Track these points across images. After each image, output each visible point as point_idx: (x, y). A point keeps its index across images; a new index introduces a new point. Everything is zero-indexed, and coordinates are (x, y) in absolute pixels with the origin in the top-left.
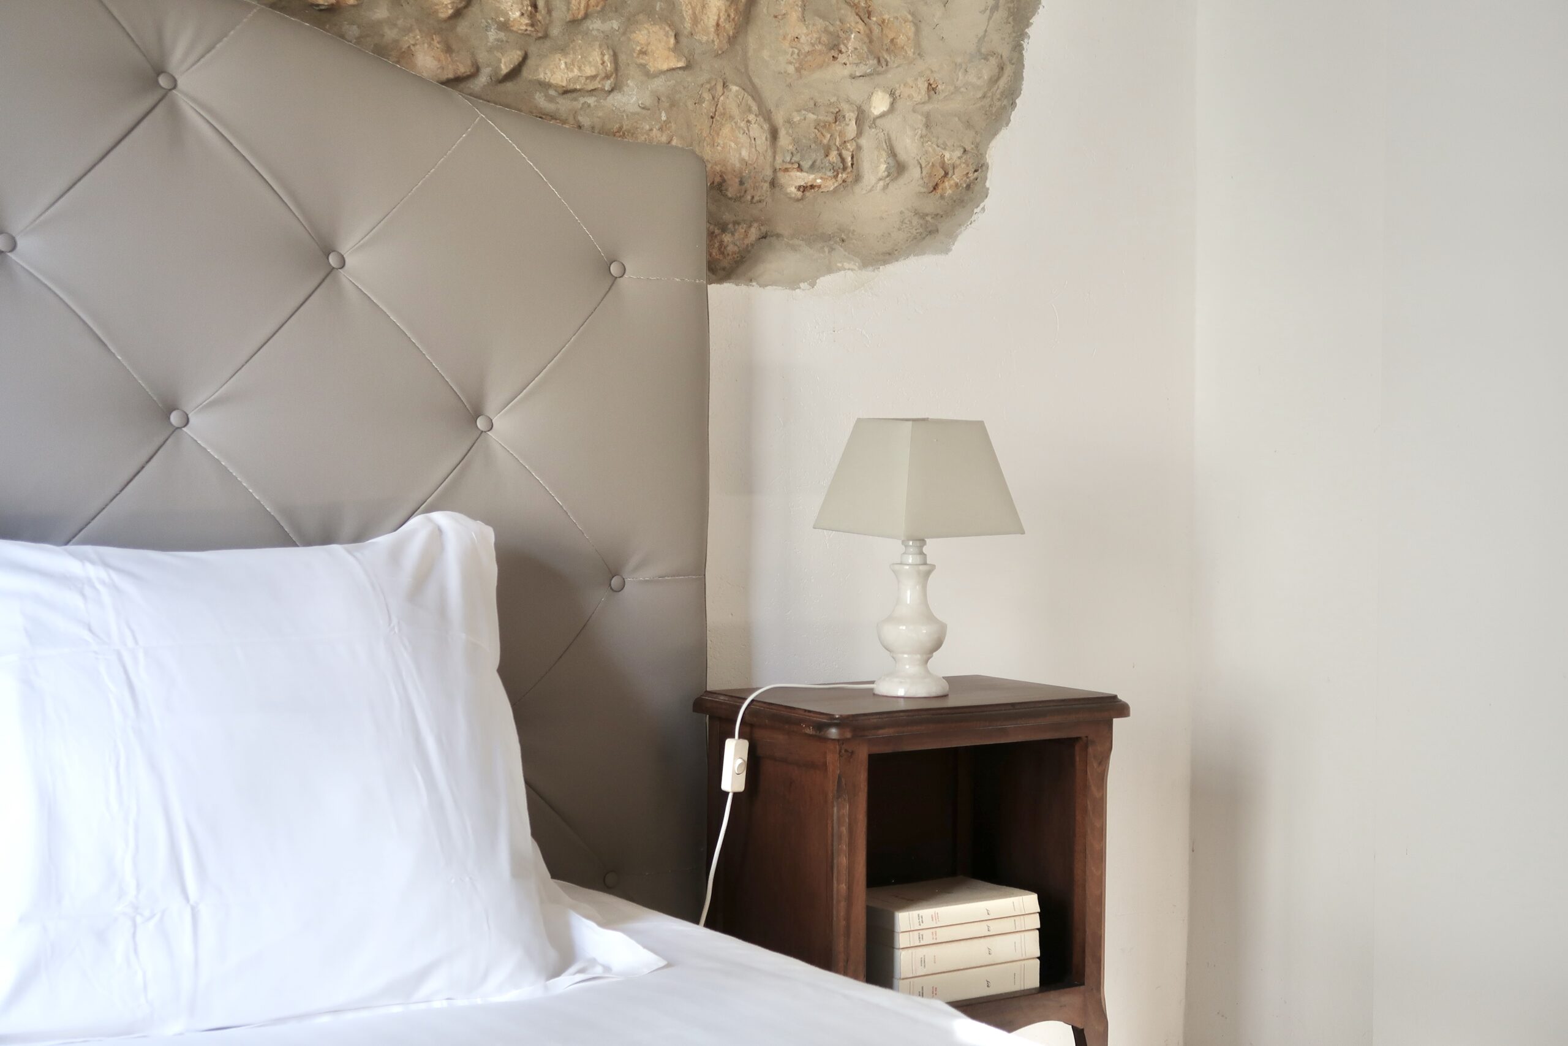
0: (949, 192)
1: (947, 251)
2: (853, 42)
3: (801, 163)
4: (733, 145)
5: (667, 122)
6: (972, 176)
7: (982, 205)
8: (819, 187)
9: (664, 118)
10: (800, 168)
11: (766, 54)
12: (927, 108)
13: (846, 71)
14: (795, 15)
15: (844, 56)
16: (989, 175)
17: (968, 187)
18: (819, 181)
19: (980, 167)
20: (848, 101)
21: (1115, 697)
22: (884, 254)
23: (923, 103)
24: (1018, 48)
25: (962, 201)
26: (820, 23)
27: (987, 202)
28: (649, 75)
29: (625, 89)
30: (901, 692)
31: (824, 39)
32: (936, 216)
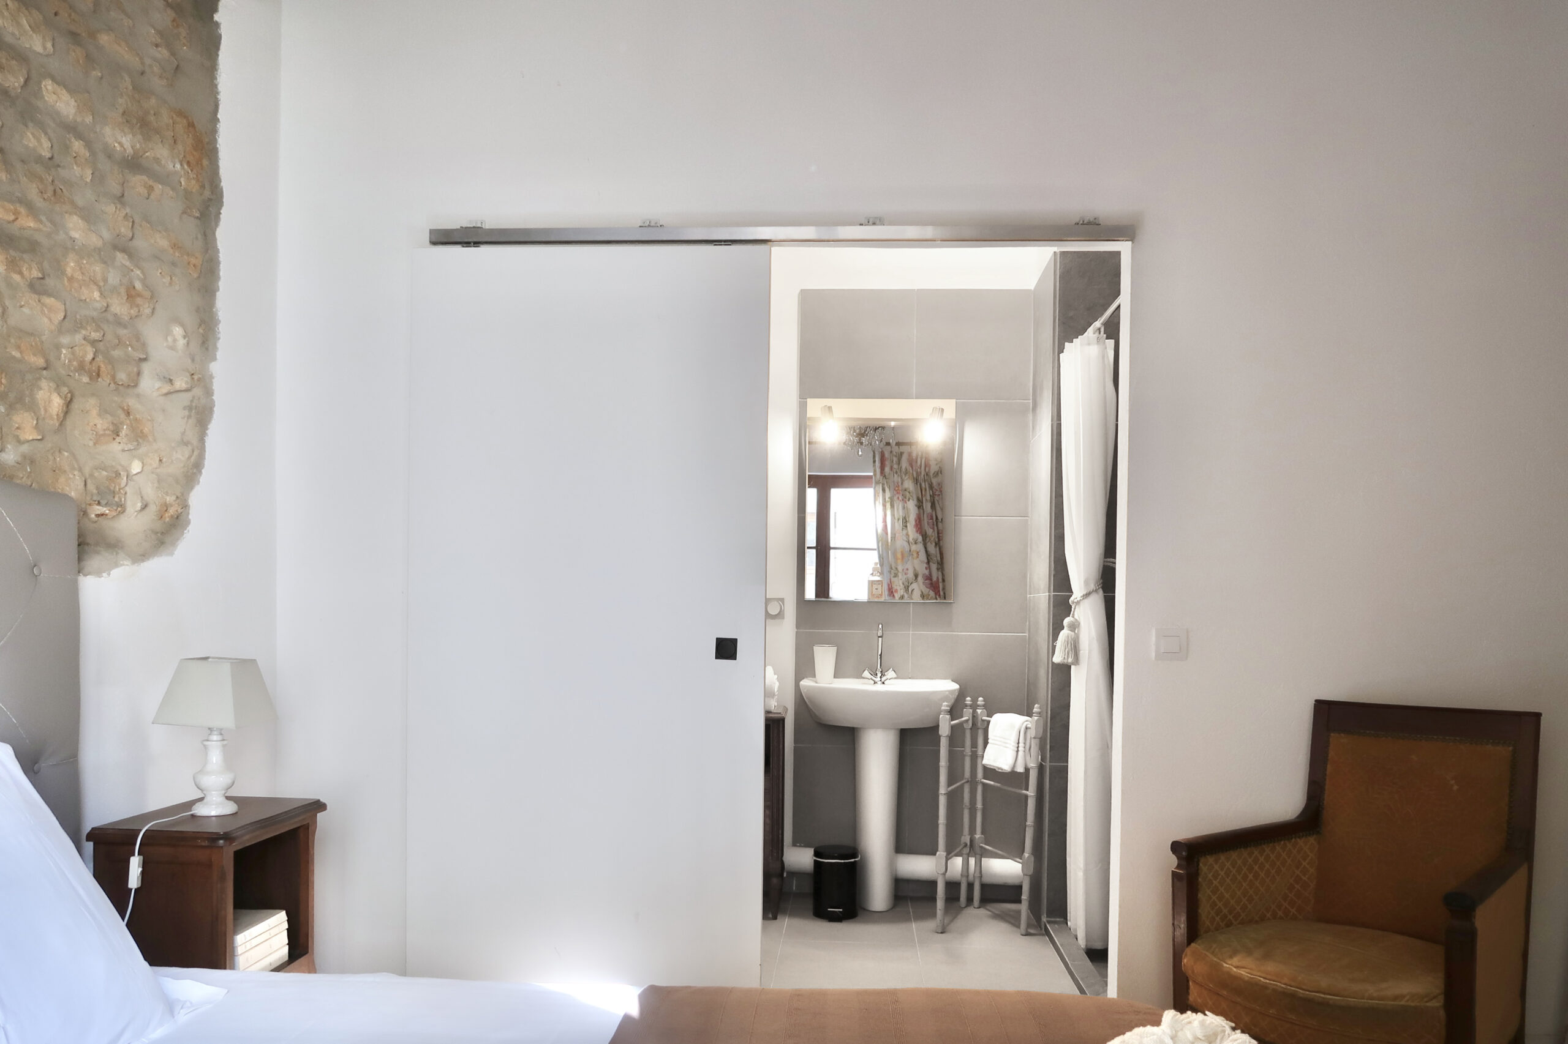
0: (167, 519)
1: (172, 554)
2: (125, 429)
3: (101, 501)
4: (68, 488)
5: (30, 472)
6: (180, 511)
7: (188, 528)
8: (106, 515)
9: (29, 470)
10: (99, 503)
11: (76, 433)
12: (158, 470)
13: (120, 447)
14: (94, 412)
15: (120, 438)
16: (190, 512)
17: (178, 517)
18: (107, 512)
19: (185, 506)
20: (121, 465)
21: (319, 801)
22: (141, 555)
23: (156, 468)
24: (202, 440)
25: (175, 525)
26: (110, 418)
27: (190, 528)
28: (20, 442)
29: (7, 450)
30: (213, 813)
31: (111, 427)
32: (162, 533)
